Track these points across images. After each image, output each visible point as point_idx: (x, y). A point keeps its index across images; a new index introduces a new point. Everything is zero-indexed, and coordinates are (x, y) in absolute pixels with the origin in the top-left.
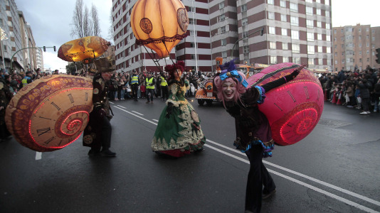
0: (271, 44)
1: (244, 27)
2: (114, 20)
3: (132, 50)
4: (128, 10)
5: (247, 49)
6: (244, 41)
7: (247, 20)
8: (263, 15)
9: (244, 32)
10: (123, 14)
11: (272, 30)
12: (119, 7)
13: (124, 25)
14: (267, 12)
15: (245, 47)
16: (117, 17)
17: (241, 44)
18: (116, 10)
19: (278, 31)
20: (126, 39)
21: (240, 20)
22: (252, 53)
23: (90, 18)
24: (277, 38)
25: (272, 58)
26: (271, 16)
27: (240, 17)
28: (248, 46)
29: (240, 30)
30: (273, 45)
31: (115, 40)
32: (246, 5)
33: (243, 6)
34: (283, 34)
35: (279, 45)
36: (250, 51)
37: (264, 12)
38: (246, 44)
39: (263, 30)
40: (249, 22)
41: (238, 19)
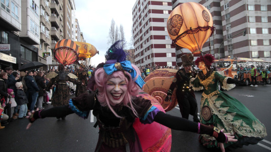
0: (252, 42)
1: (228, 31)
2: (134, 33)
3: (146, 51)
4: (143, 25)
5: (231, 47)
6: (228, 41)
7: (230, 25)
8: (245, 20)
9: (228, 35)
10: (139, 28)
11: (253, 31)
12: (137, 24)
13: (140, 35)
14: (248, 17)
15: (229, 46)
16: (135, 30)
17: (226, 43)
18: (135, 26)
19: (259, 31)
20: (141, 45)
21: (225, 26)
22: (235, 50)
23: (119, 32)
24: (258, 36)
25: (253, 53)
26: (252, 20)
27: (224, 23)
28: (232, 45)
29: (225, 33)
30: (254, 43)
31: (134, 45)
32: (229, 14)
33: (226, 15)
34: (263, 33)
35: (260, 42)
36: (233, 48)
37: (245, 17)
38: (230, 43)
39: (245, 32)
40: (232, 27)
41: (223, 25)
